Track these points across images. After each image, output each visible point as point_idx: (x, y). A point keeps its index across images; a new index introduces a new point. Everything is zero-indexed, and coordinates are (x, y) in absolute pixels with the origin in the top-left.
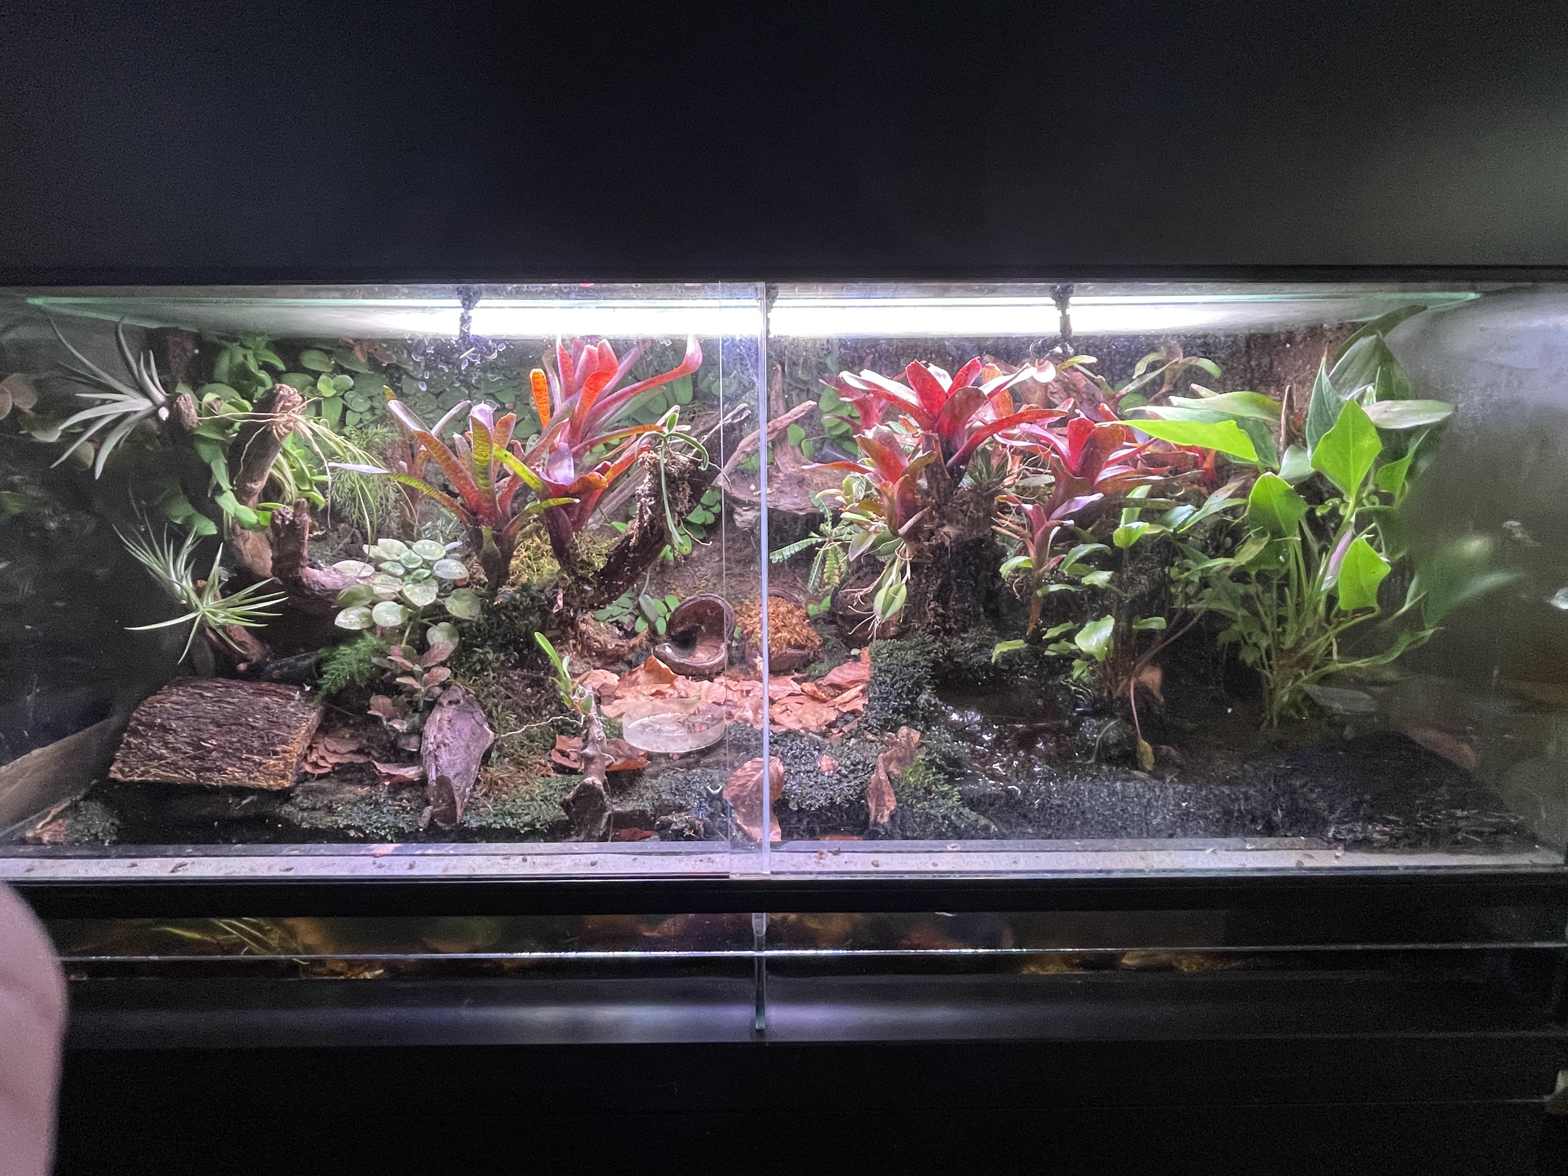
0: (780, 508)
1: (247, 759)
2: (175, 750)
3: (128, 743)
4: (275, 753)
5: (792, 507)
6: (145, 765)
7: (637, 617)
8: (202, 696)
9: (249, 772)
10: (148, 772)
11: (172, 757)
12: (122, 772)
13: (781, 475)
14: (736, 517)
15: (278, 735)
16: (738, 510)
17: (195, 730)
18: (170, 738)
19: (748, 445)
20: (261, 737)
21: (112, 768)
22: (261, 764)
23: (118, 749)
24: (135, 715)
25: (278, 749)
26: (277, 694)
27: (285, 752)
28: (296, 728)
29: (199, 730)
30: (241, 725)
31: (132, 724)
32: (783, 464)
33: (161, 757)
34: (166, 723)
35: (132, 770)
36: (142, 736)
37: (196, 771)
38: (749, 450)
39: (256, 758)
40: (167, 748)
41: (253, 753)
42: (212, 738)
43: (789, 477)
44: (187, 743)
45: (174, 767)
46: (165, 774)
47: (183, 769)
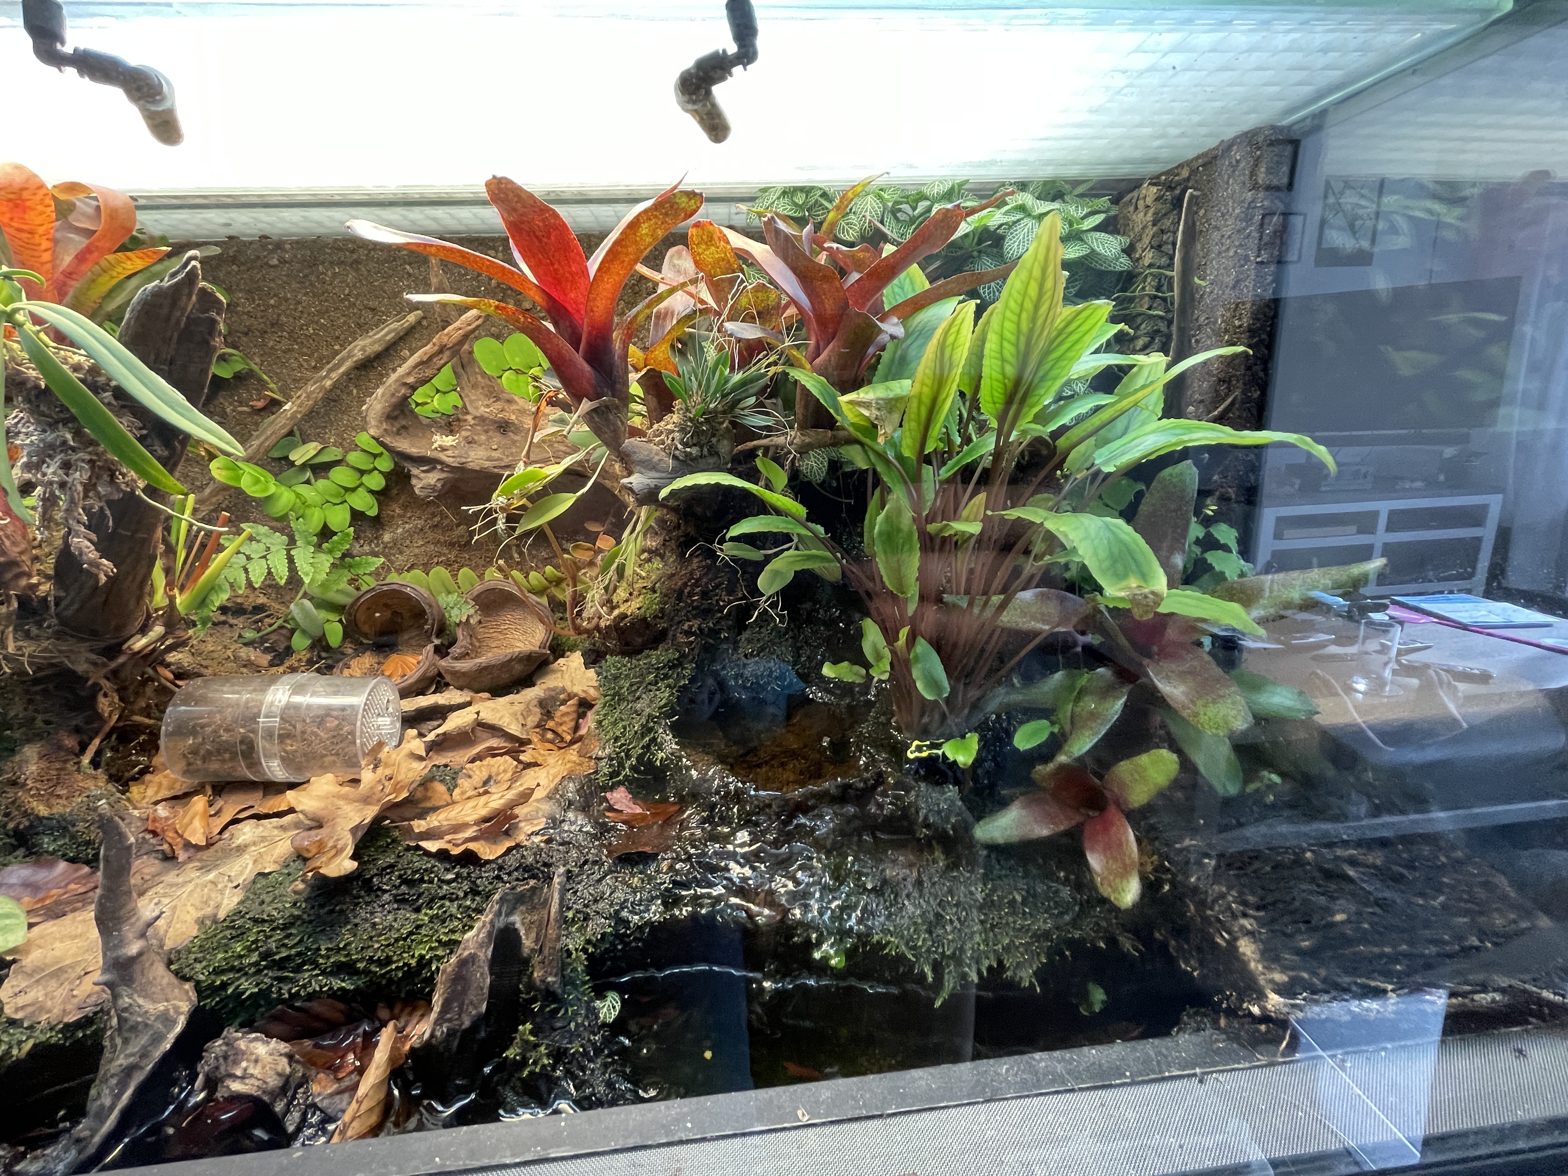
0: (472, 466)
5: (487, 464)
7: (293, 631)
13: (469, 418)
14: (414, 481)
16: (415, 471)
19: (409, 374)
32: (471, 402)
38: (411, 380)
43: (482, 419)
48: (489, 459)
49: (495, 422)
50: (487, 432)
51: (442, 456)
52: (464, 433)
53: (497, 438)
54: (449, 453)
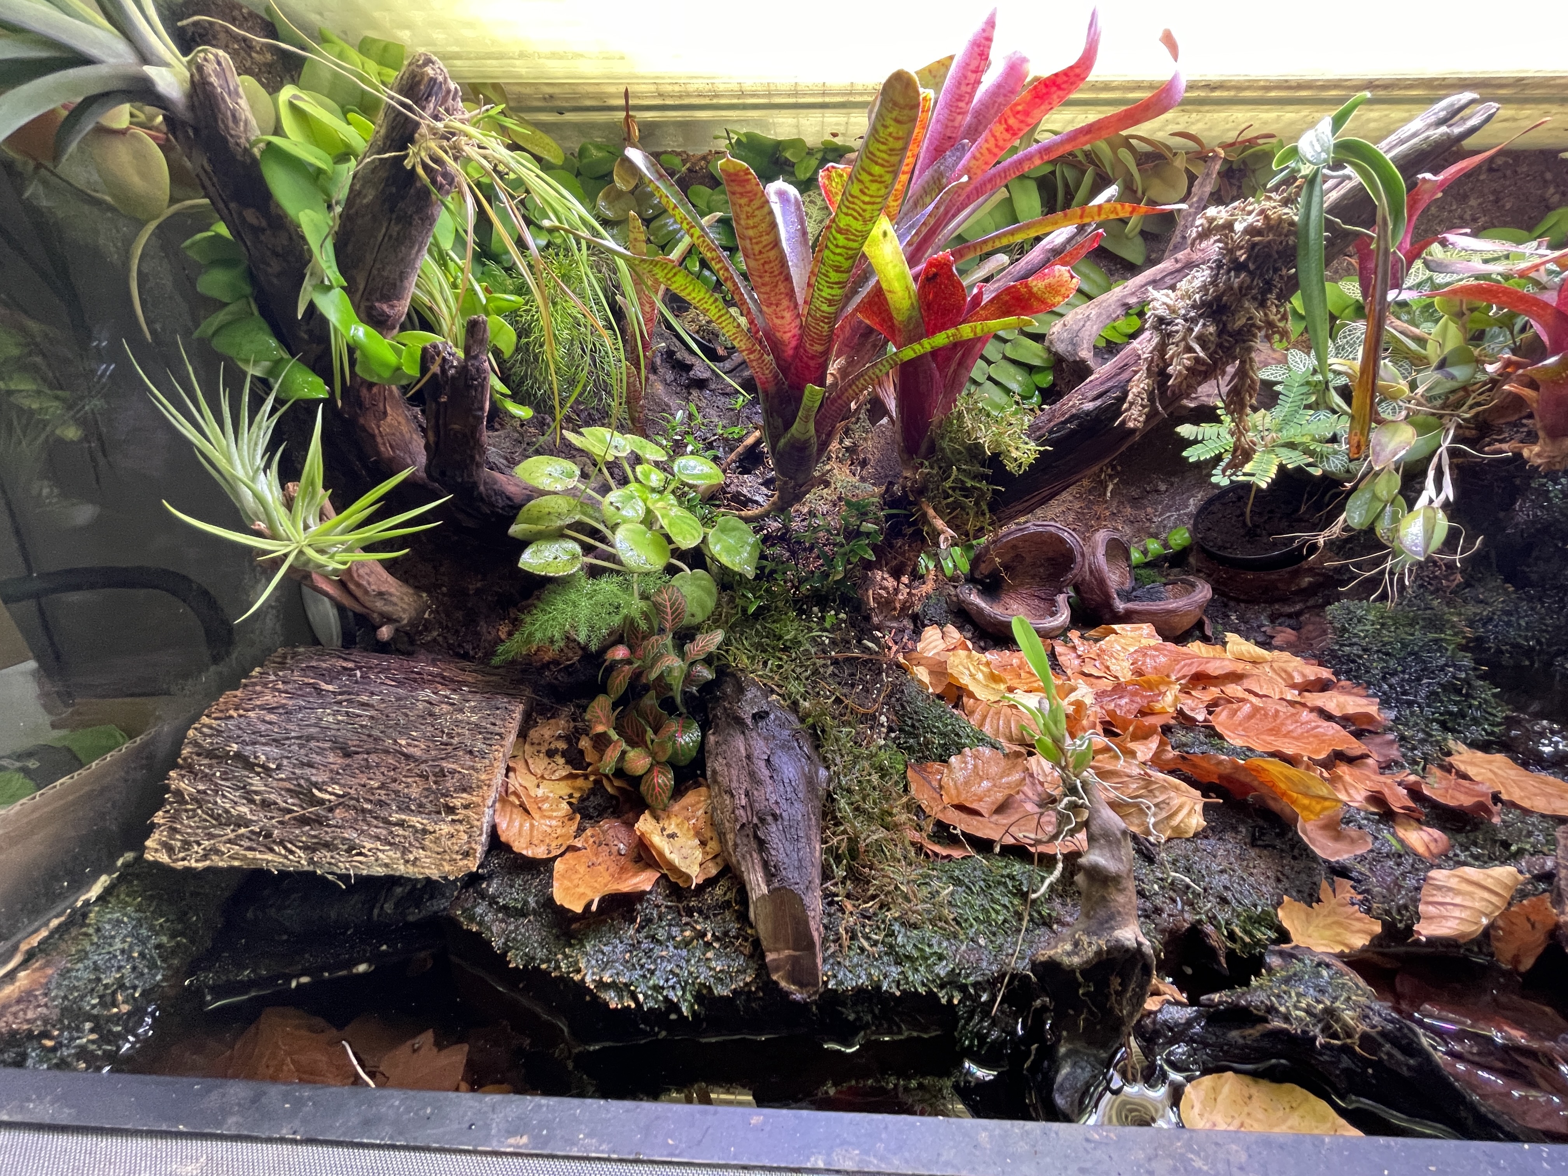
1: (401, 824)
2: (266, 804)
3: (178, 793)
4: (451, 810)
6: (211, 836)
8: (319, 691)
9: (405, 851)
10: (217, 852)
11: (260, 819)
12: (170, 850)
15: (453, 772)
17: (303, 765)
18: (256, 783)
20: (424, 777)
21: (148, 843)
22: (425, 831)
23: (160, 804)
24: (191, 733)
25: (457, 803)
26: (446, 681)
27: (466, 807)
28: (483, 755)
29: (310, 765)
30: (387, 752)
31: (185, 752)
33: (241, 822)
34: (248, 750)
35: (186, 845)
36: (207, 778)
37: (305, 848)
39: (416, 821)
40: (252, 801)
41: (407, 809)
42: (334, 781)
44: (289, 790)
45: (266, 838)
46: (250, 854)
47: (281, 843)
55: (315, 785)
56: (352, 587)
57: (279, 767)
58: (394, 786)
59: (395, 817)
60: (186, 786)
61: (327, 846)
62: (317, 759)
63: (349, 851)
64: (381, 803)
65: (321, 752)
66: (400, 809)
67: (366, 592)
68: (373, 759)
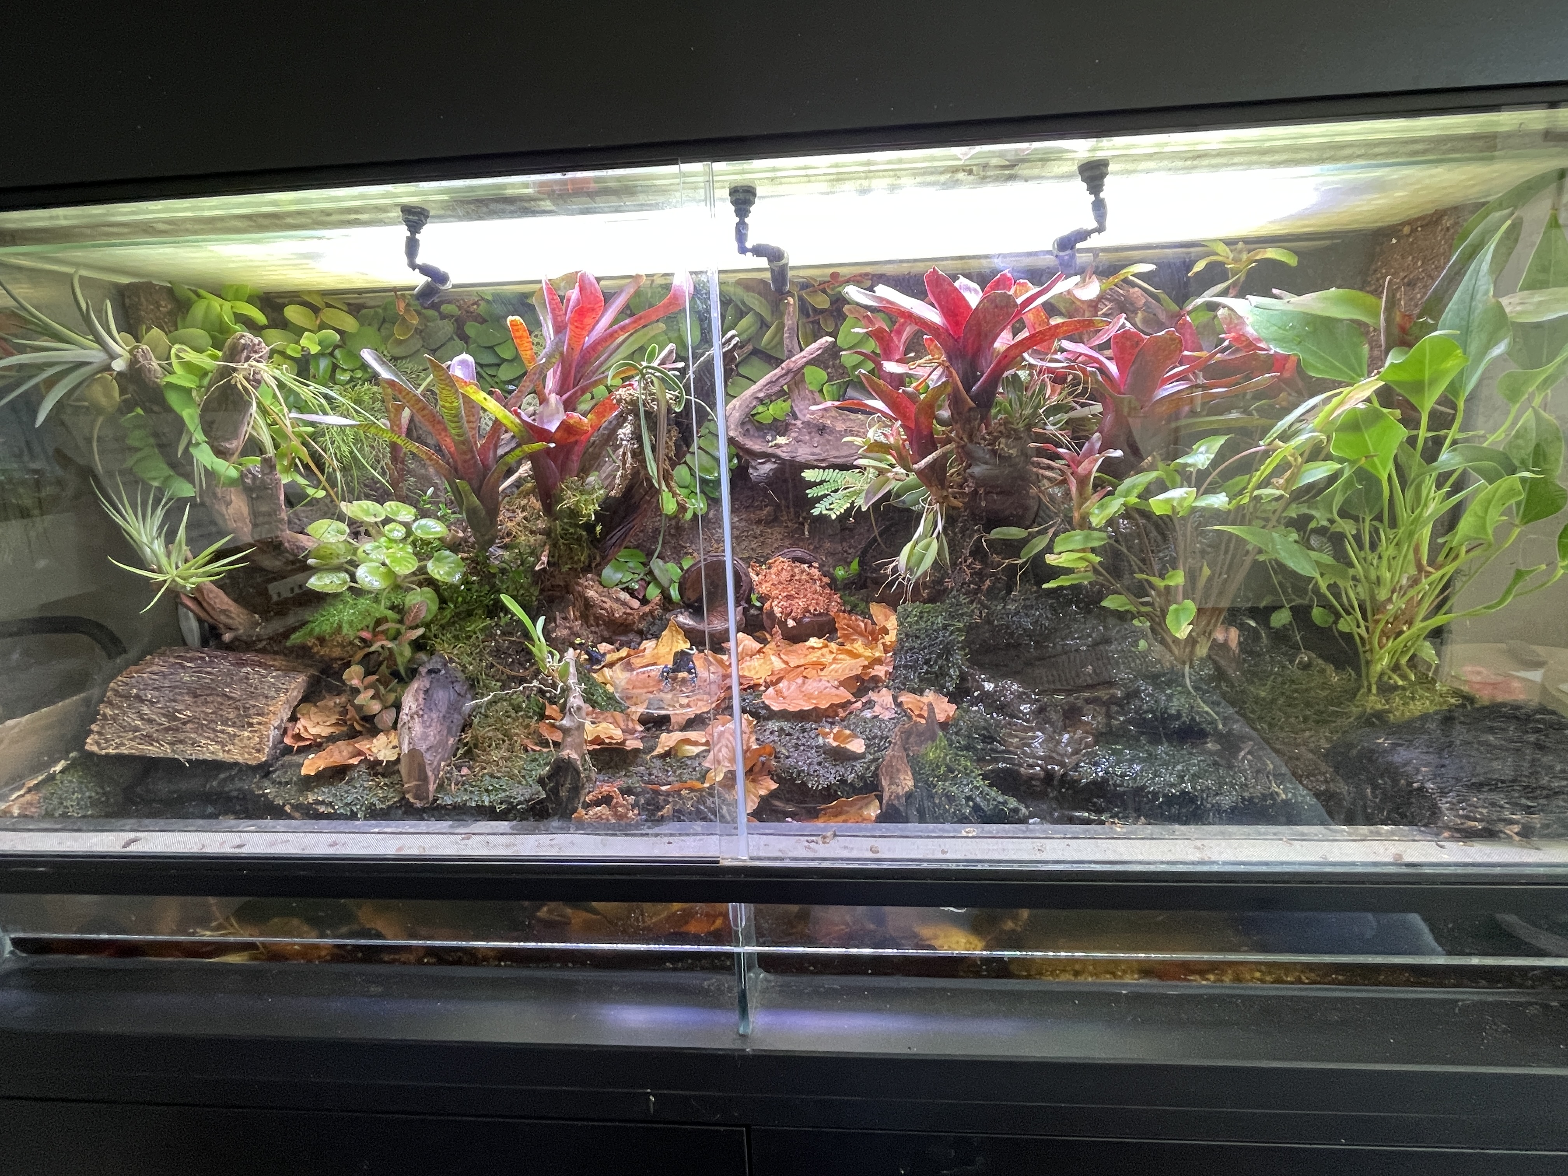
0: (798, 459)
1: (222, 732)
2: (150, 721)
3: (104, 715)
4: (251, 725)
5: (811, 458)
6: (120, 737)
7: (649, 583)
8: (183, 667)
9: (224, 745)
10: (123, 744)
11: (147, 729)
12: (98, 744)
15: (254, 706)
16: (753, 463)
17: (171, 700)
18: (145, 709)
20: (237, 708)
21: (88, 740)
22: (235, 735)
23: (94, 721)
24: (112, 685)
25: (255, 721)
26: (260, 664)
27: (259, 724)
28: (274, 698)
29: (174, 701)
30: (218, 695)
31: (109, 694)
32: (800, 411)
33: (136, 729)
34: (142, 693)
35: (107, 742)
36: (120, 708)
37: (171, 744)
39: (230, 730)
40: (143, 719)
41: (227, 725)
42: (187, 709)
43: (807, 424)
44: (163, 714)
45: (149, 739)
46: (140, 746)
47: (157, 741)
48: (813, 454)
49: (816, 425)
50: (810, 433)
51: (778, 452)
52: (793, 435)
53: (817, 438)
54: (784, 449)
55: (177, 711)
56: (205, 605)
57: (158, 702)
58: (220, 713)
59: (219, 728)
60: (108, 711)
61: (181, 742)
62: (179, 697)
63: (193, 744)
64: (212, 721)
65: (181, 694)
66: (222, 724)
67: (214, 608)
68: (209, 699)
